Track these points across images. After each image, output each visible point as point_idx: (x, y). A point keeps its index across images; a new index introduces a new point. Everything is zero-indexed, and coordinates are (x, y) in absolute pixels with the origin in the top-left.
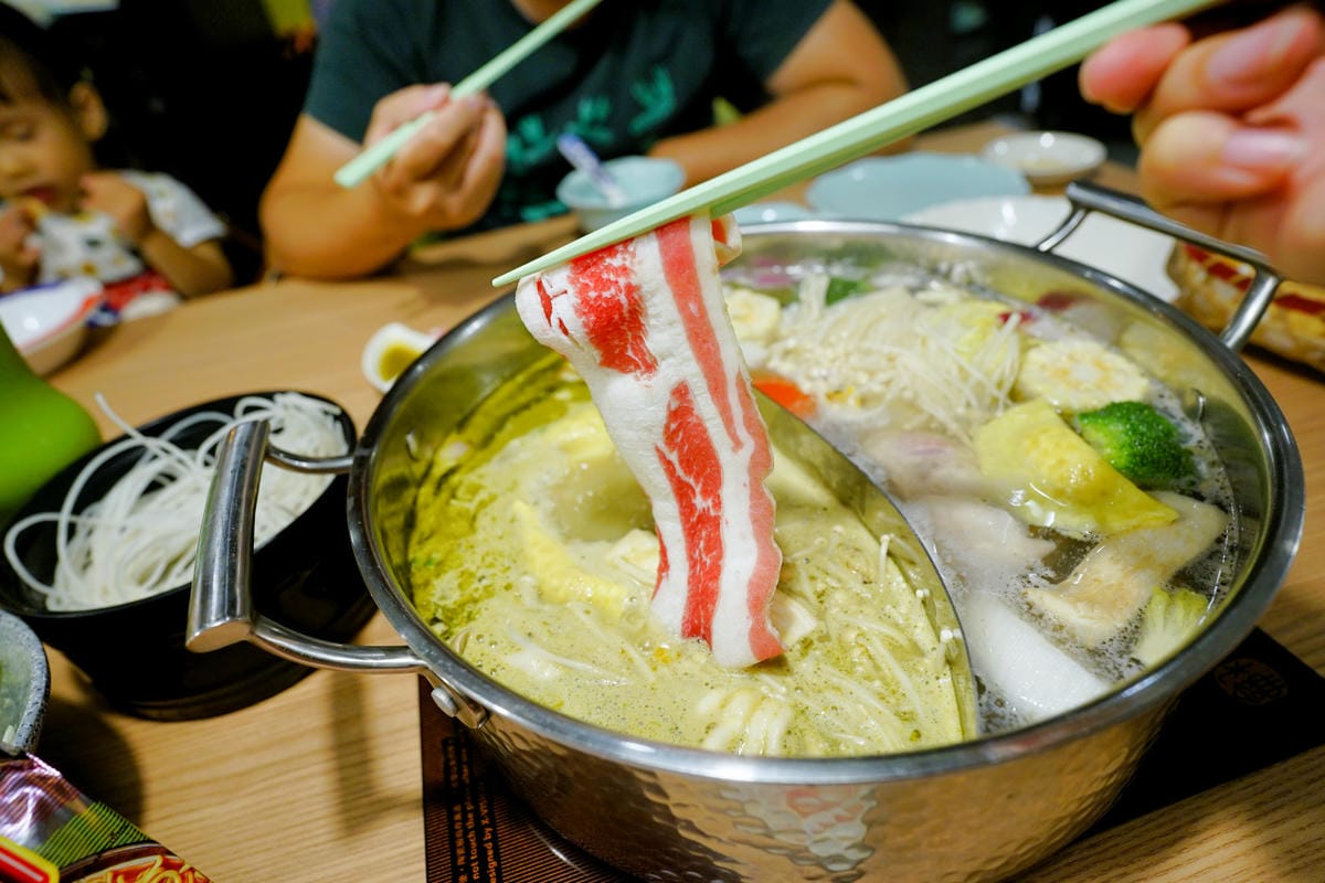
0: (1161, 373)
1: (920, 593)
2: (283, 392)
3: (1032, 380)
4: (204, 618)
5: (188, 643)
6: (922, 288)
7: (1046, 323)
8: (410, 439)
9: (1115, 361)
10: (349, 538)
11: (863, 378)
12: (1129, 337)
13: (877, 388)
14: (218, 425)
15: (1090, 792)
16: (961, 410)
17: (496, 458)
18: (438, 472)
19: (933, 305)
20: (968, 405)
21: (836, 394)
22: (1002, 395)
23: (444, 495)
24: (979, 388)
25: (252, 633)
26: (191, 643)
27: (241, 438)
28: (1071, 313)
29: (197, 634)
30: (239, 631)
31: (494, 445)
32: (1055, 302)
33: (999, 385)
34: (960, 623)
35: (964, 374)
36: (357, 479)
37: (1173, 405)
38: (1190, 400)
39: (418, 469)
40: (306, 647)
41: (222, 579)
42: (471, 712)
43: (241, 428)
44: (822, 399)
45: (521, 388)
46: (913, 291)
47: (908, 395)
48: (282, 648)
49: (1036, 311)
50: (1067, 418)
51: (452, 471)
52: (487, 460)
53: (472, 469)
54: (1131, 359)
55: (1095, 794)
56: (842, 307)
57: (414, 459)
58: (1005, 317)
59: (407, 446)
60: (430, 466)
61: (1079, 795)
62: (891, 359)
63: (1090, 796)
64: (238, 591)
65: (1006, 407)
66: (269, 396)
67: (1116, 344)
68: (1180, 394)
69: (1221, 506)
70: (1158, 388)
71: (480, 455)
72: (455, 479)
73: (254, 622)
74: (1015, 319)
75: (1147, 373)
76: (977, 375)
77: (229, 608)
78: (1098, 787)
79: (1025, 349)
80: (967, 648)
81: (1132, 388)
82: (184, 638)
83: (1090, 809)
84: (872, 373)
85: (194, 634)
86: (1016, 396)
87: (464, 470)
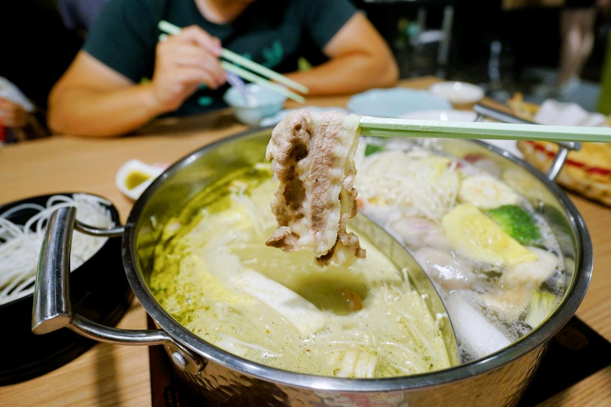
0: (522, 191)
1: (423, 296)
2: (78, 193)
3: (466, 194)
4: (43, 314)
5: (33, 329)
6: (410, 150)
7: (468, 168)
8: (153, 219)
9: (501, 186)
10: (124, 270)
11: (385, 191)
12: (507, 175)
13: (393, 196)
14: (36, 212)
15: (510, 394)
16: (434, 207)
17: (194, 230)
18: (165, 237)
19: (416, 159)
20: (437, 205)
21: (372, 200)
22: (453, 200)
23: (168, 250)
24: (441, 198)
25: (71, 323)
26: (35, 330)
27: (60, 216)
28: (480, 163)
29: (40, 323)
30: (64, 322)
31: (193, 223)
32: (472, 158)
33: (451, 195)
34: (446, 310)
35: (434, 190)
36: (127, 239)
37: (529, 207)
38: (536, 204)
39: (156, 236)
40: (101, 331)
41: (53, 292)
42: (196, 365)
43: (60, 210)
44: (366, 202)
45: (208, 195)
46: (406, 151)
47: (408, 200)
48: (87, 331)
49: (464, 162)
50: (483, 211)
51: (172, 238)
52: (189, 231)
53: (182, 236)
54: (508, 185)
55: (514, 395)
56: (374, 157)
57: (153, 229)
58: (449, 165)
59: (151, 223)
60: (161, 234)
61: (506, 396)
62: (399, 183)
63: (511, 396)
64: (63, 299)
65: (454, 206)
66: (70, 195)
67: (501, 178)
68: (531, 202)
69: (554, 253)
70: (521, 199)
71: (186, 229)
72: (174, 242)
73: (73, 317)
74: (454, 165)
75: (516, 192)
76: (440, 191)
77: (57, 308)
78: (514, 391)
79: (461, 179)
80: (451, 321)
81: (510, 198)
82: (30, 327)
83: (511, 403)
84: (390, 189)
85: (37, 324)
86: (459, 201)
87: (178, 237)
